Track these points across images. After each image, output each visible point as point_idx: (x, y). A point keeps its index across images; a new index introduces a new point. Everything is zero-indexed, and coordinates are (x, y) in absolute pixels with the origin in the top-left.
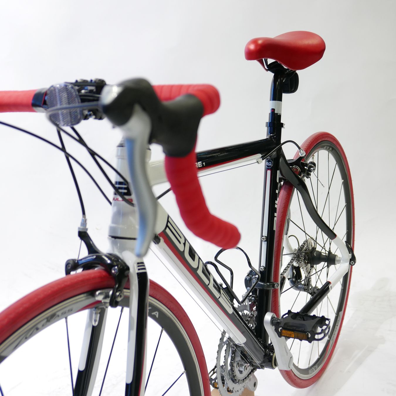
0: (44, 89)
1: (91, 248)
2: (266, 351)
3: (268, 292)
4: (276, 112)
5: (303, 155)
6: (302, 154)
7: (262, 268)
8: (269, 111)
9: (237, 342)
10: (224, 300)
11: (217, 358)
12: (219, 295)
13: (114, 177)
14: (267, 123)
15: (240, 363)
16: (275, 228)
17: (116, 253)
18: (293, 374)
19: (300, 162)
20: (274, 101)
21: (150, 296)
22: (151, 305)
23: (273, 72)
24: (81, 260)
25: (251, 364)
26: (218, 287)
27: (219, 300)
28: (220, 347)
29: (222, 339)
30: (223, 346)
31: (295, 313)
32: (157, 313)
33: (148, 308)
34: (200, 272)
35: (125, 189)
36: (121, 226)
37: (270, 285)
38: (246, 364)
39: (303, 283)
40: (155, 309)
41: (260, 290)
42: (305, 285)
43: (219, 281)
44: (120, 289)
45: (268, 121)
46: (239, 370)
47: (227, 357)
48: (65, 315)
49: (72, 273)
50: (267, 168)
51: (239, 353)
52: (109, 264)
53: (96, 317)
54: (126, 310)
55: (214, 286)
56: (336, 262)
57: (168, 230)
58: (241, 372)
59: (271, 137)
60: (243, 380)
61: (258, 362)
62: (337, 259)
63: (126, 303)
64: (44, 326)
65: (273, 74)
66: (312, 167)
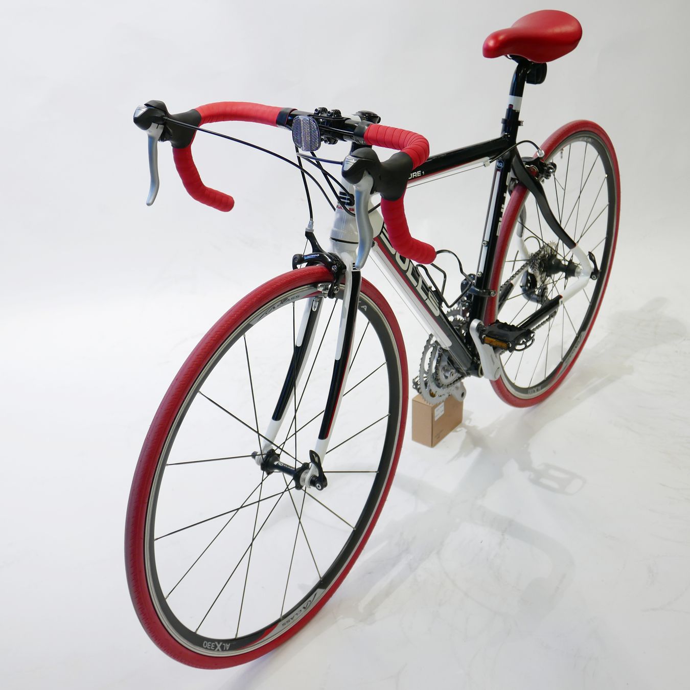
0: (288, 109)
1: (316, 247)
2: (473, 358)
3: (482, 299)
4: (514, 109)
5: (542, 156)
6: (540, 155)
7: (479, 273)
8: (507, 107)
9: (443, 347)
10: (432, 303)
11: (421, 359)
12: (426, 297)
13: (338, 189)
14: (503, 119)
15: (446, 368)
16: (498, 234)
17: (336, 253)
18: (506, 390)
19: (538, 162)
20: (513, 97)
21: (361, 291)
22: (361, 299)
23: (517, 62)
24: (307, 256)
25: (458, 370)
26: (426, 289)
27: (426, 301)
28: (426, 348)
29: (428, 341)
30: (429, 348)
31: (503, 323)
32: (366, 307)
33: (359, 302)
34: (409, 274)
35: (348, 199)
36: (342, 231)
37: (486, 292)
38: (452, 370)
39: (537, 293)
40: (364, 303)
41: (475, 296)
42: (538, 295)
43: (429, 283)
44: (337, 284)
45: (504, 117)
46: (445, 376)
47: (432, 359)
48: (293, 301)
49: (298, 266)
50: (497, 169)
51: (445, 358)
52: (330, 262)
53: (316, 304)
54: (340, 301)
55: (422, 288)
56: (576, 274)
57: (382, 236)
58: (446, 377)
59: (505, 136)
60: (448, 385)
61: (464, 369)
62: (578, 270)
63: (341, 295)
64: (279, 306)
65: (517, 64)
66: (552, 169)
